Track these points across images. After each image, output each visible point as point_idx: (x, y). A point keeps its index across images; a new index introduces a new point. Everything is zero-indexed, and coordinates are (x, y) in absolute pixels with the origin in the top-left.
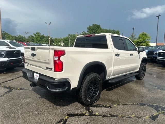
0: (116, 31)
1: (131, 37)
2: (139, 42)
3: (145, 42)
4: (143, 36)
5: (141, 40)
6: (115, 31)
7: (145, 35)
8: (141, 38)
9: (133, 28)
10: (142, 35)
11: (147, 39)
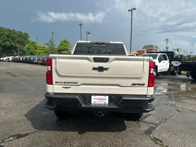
0: (24, 33)
1: (49, 43)
2: (61, 50)
3: (67, 50)
4: (65, 43)
5: (64, 47)
6: (22, 32)
7: (67, 42)
8: (64, 45)
9: (52, 33)
10: (63, 42)
11: (70, 47)
